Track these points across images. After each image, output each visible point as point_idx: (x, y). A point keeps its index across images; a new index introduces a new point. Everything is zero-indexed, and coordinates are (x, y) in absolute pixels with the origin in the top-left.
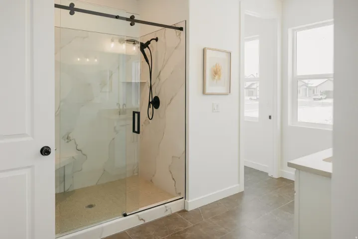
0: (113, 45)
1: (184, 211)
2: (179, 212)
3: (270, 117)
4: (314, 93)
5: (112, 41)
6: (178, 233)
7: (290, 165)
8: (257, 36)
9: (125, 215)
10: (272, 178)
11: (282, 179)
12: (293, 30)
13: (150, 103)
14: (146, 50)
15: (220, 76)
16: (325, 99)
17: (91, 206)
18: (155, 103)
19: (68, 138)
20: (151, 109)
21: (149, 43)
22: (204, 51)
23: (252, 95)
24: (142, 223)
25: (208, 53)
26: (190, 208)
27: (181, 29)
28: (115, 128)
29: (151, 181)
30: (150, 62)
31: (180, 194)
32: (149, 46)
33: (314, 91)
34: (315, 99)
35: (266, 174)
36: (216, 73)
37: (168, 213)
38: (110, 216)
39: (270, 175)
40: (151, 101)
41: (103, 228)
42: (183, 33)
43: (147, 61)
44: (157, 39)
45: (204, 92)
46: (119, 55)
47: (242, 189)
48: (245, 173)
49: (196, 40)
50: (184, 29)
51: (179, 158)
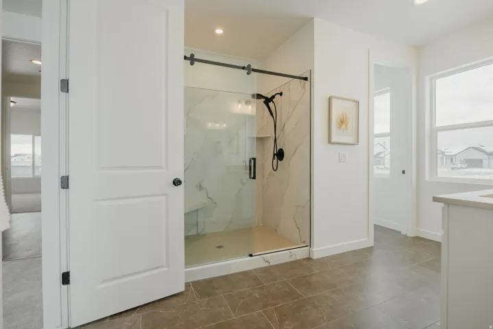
0: (240, 106)
1: (309, 259)
2: (304, 259)
3: (404, 172)
4: (452, 161)
5: (239, 102)
6: (304, 277)
7: (435, 199)
8: (389, 88)
9: (251, 256)
10: (405, 236)
11: (418, 238)
12: (432, 79)
13: (274, 154)
14: (271, 104)
15: (346, 126)
16: (467, 168)
17: (220, 247)
18: (280, 155)
19: (200, 186)
20: (275, 161)
21: (273, 97)
22: (330, 100)
23: (380, 164)
24: (267, 264)
25: (334, 102)
26: (315, 256)
27: (306, 79)
28: (241, 180)
29: (276, 230)
30: (274, 116)
31: (304, 242)
32: (274, 100)
33: (452, 160)
34: (453, 168)
35: (399, 233)
36: (342, 122)
37: (293, 259)
38: (237, 254)
39: (403, 233)
40: (275, 153)
41: (230, 265)
42: (307, 83)
43: (272, 114)
44: (281, 94)
45: (330, 142)
46: (245, 116)
47: (371, 244)
48: (375, 231)
49: (321, 88)
50: (309, 79)
51: (304, 207)
